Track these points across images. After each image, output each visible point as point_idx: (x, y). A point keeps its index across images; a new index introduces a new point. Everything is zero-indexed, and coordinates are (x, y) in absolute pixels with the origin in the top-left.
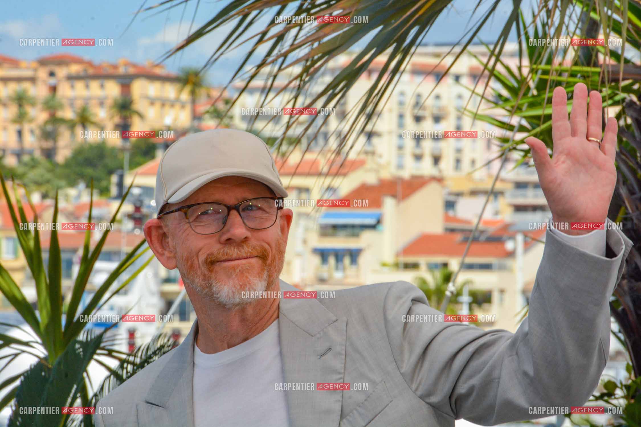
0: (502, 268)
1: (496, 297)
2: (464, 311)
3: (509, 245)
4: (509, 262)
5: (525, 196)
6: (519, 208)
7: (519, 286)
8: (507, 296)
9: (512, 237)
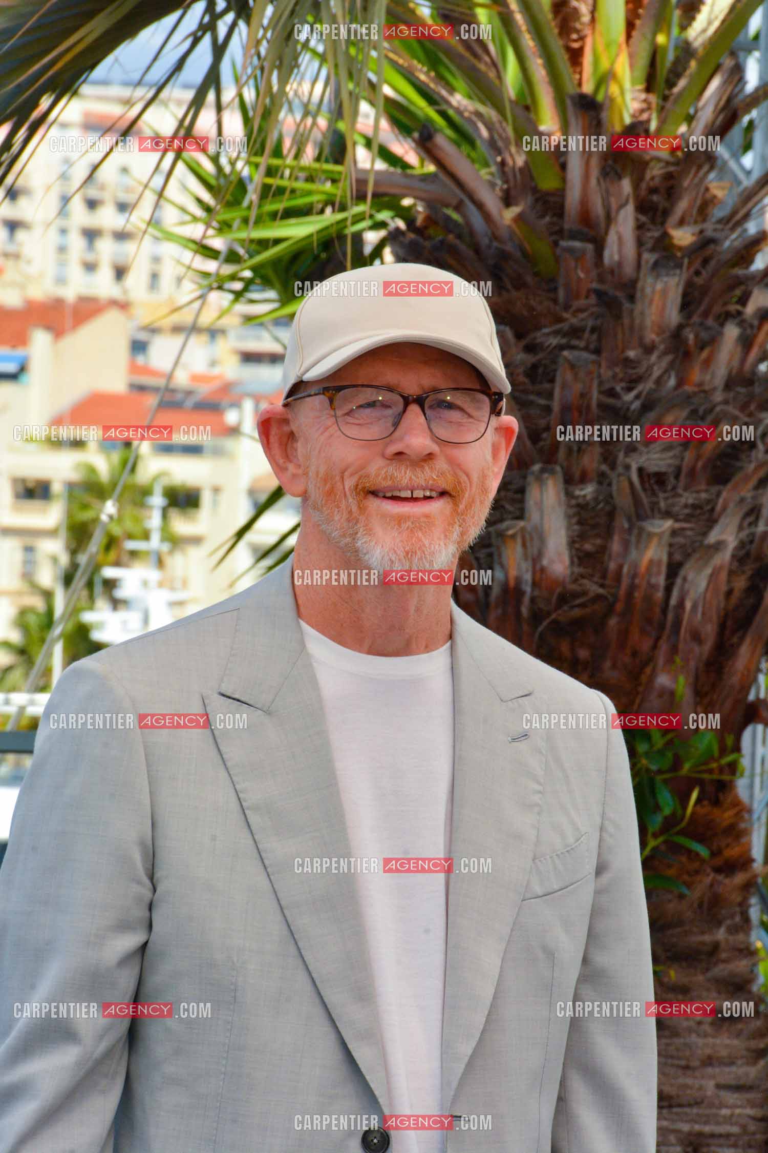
0: (218, 452)
1: (206, 498)
2: (154, 521)
3: (231, 417)
4: (229, 443)
5: (259, 338)
6: (249, 358)
7: (244, 483)
8: (224, 497)
9: (236, 404)
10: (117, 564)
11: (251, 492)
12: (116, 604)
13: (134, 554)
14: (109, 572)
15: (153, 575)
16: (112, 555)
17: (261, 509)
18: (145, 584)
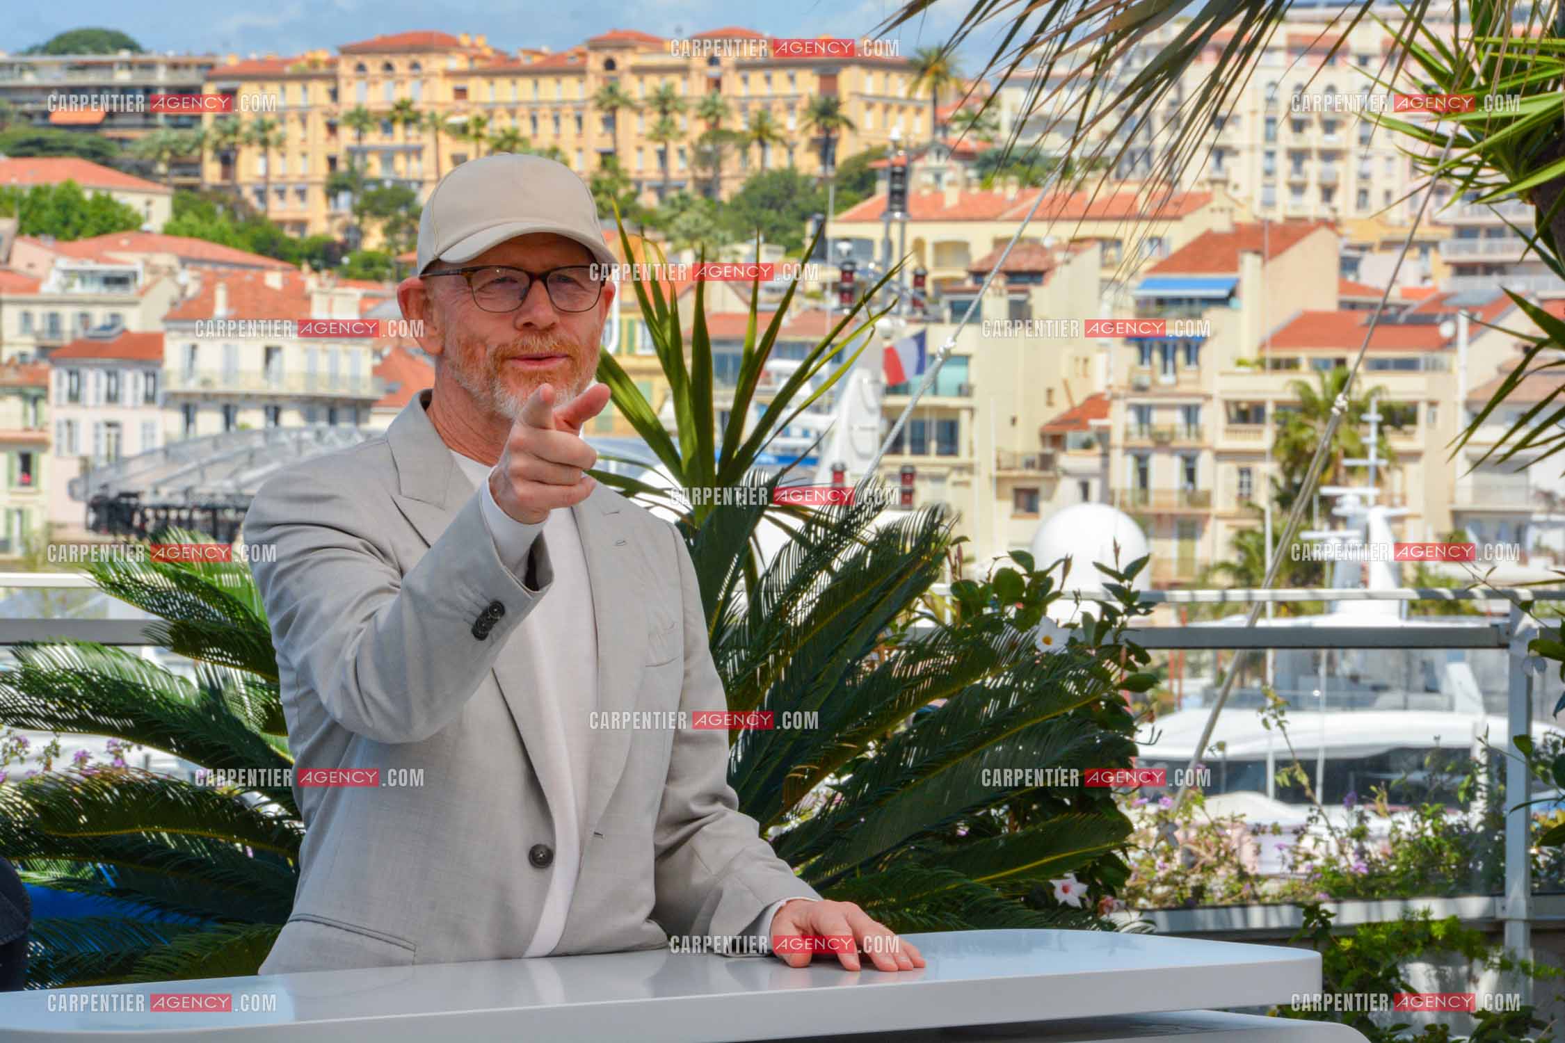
0: (1434, 367)
1: (1423, 411)
2: (1372, 438)
3: (1446, 330)
4: (1444, 357)
5: (1473, 250)
6: (1462, 269)
7: (1461, 396)
8: (1439, 410)
9: (1451, 317)
10: (1335, 483)
11: (1468, 405)
12: (1334, 521)
13: (1352, 470)
14: (1326, 491)
15: (1372, 492)
16: (1329, 475)
17: (1478, 420)
18: (1363, 500)
